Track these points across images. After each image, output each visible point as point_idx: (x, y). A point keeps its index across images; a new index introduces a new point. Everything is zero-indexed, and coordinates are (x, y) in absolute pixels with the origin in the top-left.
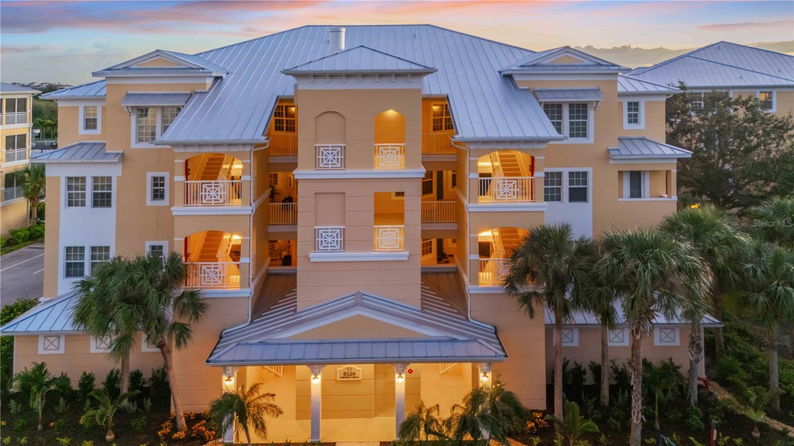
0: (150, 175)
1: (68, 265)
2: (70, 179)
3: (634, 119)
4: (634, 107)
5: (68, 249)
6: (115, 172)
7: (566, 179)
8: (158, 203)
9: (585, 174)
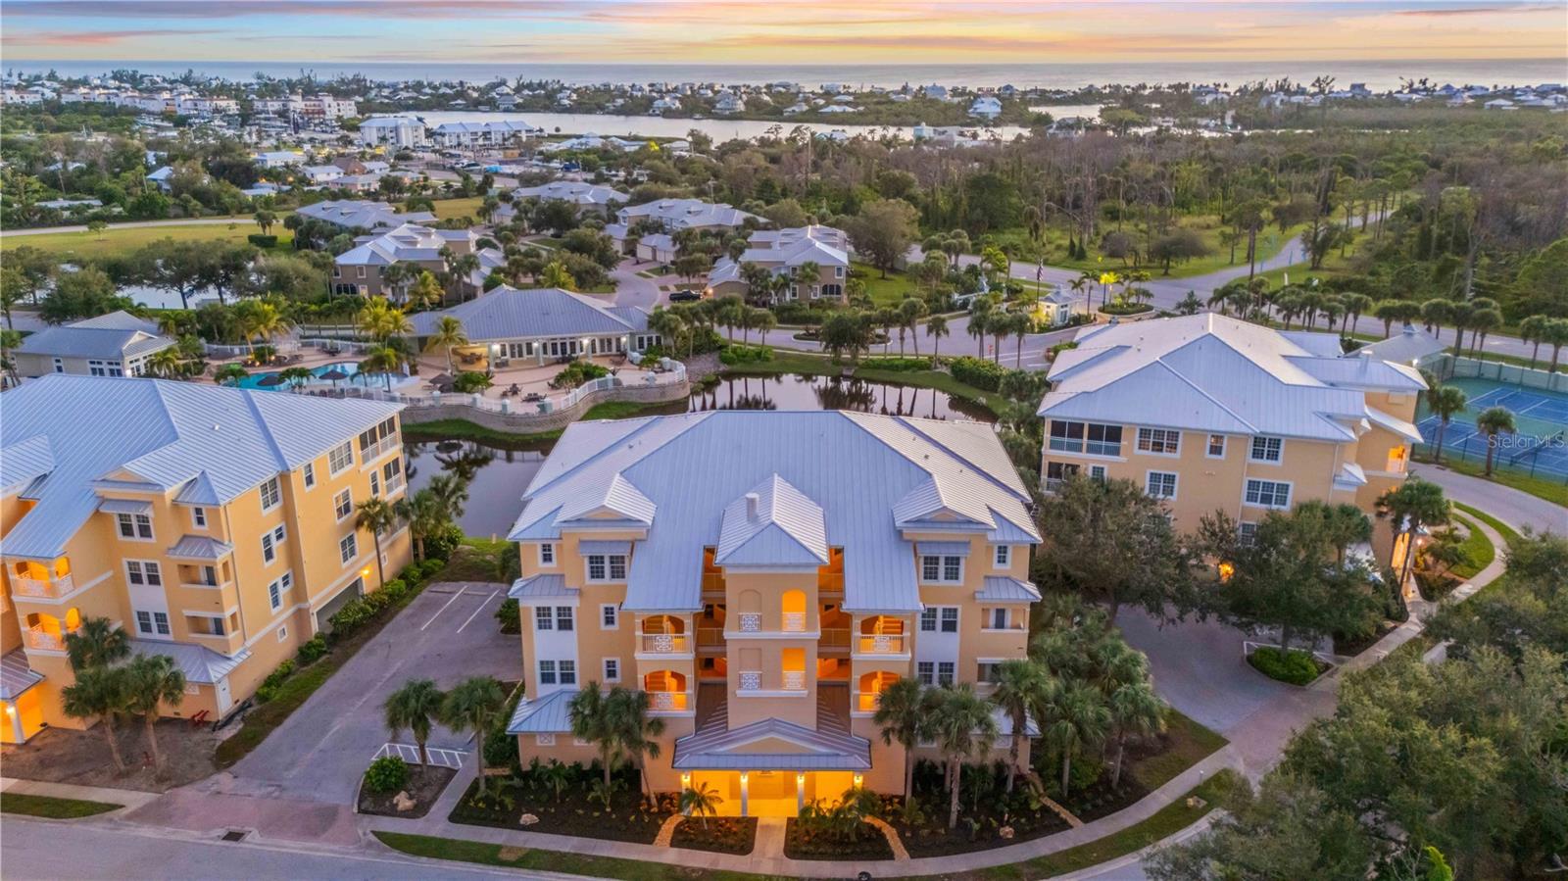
0: (602, 606)
1: (543, 675)
2: (538, 609)
3: (1002, 560)
4: (1003, 550)
5: (542, 663)
6: (574, 603)
7: (940, 614)
8: (610, 628)
9: (955, 610)
